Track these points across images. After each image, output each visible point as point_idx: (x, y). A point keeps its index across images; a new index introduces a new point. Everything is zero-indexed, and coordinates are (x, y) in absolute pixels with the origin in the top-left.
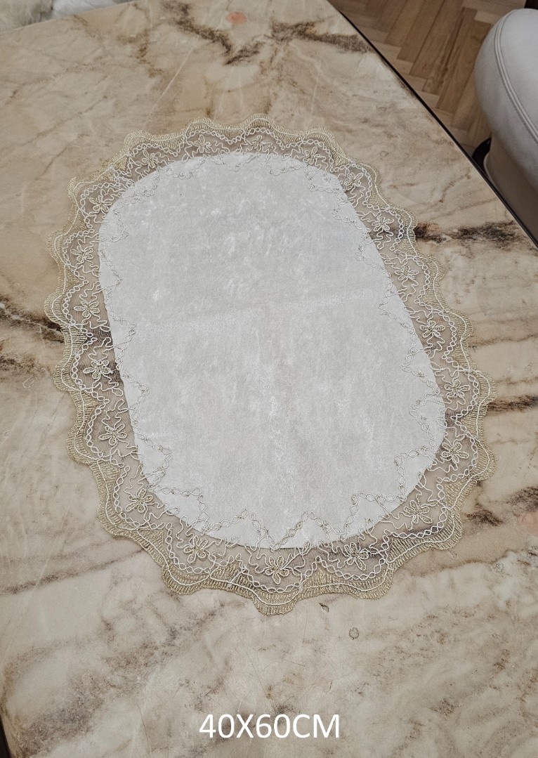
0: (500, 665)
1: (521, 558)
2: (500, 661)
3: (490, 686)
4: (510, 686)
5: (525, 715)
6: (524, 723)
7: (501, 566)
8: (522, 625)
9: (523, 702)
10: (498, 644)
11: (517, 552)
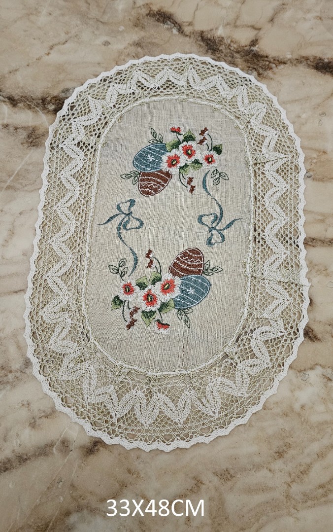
0: (280, 454)
1: (325, 373)
2: (281, 450)
3: (267, 468)
4: (283, 472)
5: (288, 497)
6: (285, 503)
7: (307, 376)
8: (308, 427)
9: (290, 488)
10: (284, 437)
11: (325, 368)
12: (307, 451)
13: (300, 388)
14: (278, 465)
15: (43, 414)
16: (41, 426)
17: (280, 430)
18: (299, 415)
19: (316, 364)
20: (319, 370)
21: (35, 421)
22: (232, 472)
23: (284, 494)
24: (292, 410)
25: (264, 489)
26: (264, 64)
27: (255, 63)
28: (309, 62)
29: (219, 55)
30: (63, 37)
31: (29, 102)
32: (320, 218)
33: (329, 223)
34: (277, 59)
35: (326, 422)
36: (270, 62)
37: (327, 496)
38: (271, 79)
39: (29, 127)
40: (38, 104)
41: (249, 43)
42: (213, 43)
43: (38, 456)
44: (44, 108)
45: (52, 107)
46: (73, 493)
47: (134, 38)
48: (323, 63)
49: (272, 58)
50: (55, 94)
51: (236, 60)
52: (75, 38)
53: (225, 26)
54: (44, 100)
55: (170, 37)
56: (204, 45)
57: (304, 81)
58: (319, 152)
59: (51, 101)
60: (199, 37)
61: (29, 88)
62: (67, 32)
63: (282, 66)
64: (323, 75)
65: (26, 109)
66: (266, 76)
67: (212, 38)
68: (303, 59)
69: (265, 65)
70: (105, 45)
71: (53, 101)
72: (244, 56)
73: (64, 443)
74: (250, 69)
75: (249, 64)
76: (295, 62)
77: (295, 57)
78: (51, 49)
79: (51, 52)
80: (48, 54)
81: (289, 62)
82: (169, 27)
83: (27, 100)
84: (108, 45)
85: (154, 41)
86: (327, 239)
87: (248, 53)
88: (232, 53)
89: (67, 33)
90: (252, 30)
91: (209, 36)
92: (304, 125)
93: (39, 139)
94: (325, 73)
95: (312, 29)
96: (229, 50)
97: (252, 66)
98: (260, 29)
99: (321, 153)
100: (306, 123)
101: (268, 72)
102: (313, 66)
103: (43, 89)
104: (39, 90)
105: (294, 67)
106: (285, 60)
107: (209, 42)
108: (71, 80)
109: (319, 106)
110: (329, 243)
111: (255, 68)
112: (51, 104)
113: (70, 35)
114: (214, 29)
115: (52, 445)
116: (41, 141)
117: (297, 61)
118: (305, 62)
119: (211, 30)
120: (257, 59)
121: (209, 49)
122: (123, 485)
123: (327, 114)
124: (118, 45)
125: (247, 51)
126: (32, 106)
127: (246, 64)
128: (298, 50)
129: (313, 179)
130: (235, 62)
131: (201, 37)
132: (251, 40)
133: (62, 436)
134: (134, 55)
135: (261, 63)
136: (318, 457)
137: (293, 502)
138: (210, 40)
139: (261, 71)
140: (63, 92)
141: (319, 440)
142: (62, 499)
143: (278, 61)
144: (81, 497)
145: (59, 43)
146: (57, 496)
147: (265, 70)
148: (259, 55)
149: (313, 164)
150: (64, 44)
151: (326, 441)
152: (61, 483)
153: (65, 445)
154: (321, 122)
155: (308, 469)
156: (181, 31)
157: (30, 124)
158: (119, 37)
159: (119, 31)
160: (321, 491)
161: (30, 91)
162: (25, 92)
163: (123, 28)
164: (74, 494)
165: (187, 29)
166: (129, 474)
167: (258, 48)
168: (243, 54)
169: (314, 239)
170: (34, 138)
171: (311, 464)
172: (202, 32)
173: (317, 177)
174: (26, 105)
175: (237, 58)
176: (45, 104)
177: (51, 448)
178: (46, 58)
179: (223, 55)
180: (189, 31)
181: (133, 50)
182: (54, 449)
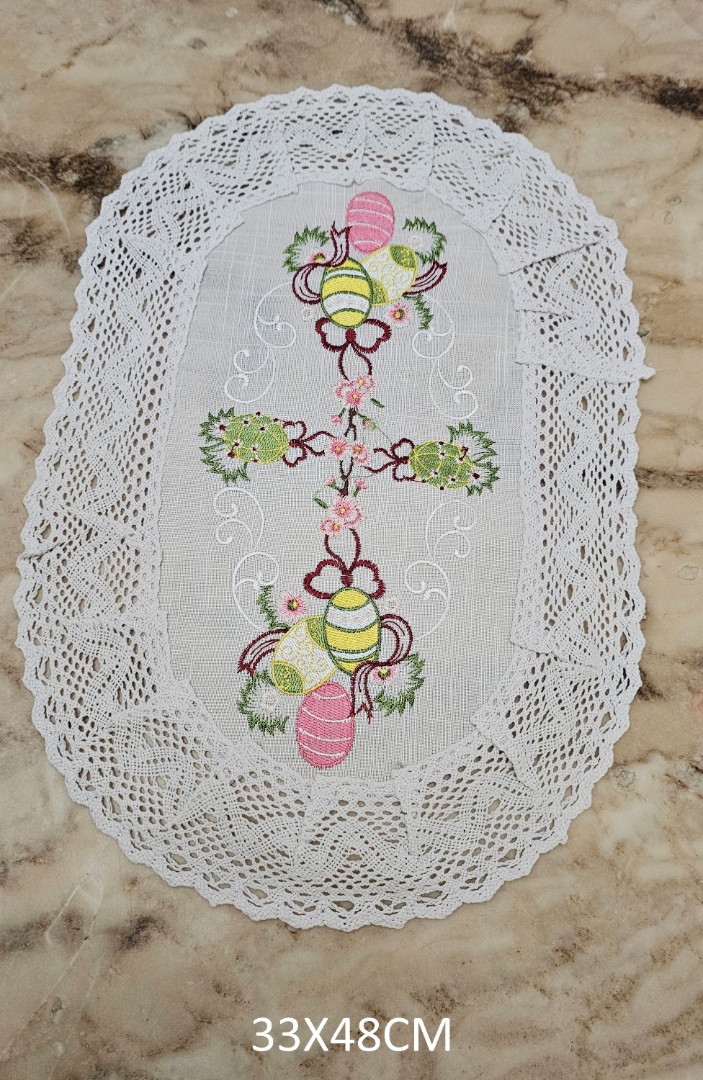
0: (566, 954)
1: (673, 772)
2: (569, 945)
3: (535, 986)
4: (572, 994)
5: (583, 1053)
6: (575, 1068)
7: (630, 776)
8: (632, 893)
9: (586, 1030)
10: (576, 915)
11: (670, 758)
12: (628, 947)
13: (614, 803)
14: (560, 978)
15: (25, 855)
16: (21, 881)
17: (568, 898)
18: (611, 864)
19: (653, 750)
20: (658, 764)
21: (6, 871)
22: (454, 993)
23: (575, 1045)
24: (595, 852)
25: (528, 1033)
26: (544, 91)
27: (524, 89)
28: (645, 89)
29: (445, 72)
30: (103, 28)
31: (23, 166)
32: (666, 424)
33: (684, 438)
34: (573, 80)
35: (672, 883)
36: (558, 87)
37: (673, 1051)
38: (561, 123)
39: (19, 220)
40: (43, 170)
41: (511, 47)
42: (432, 45)
43: (10, 950)
44: (55, 180)
45: (71, 177)
46: (86, 1035)
47: (258, 32)
48: (676, 91)
49: (564, 78)
50: (81, 150)
51: (483, 81)
52: (130, 32)
53: (460, 9)
54: (55, 163)
55: (337, 32)
56: (413, 49)
57: (634, 128)
58: (665, 280)
59: (70, 164)
60: (401, 33)
61: (23, 137)
62: (113, 19)
63: (585, 96)
64: (675, 117)
65: (14, 182)
66: (549, 116)
67: (431, 36)
68: (632, 83)
69: (546, 94)
70: (194, 47)
71: (75, 164)
72: (501, 74)
73: (71, 921)
74: (515, 100)
75: (512, 90)
76: (614, 88)
77: (614, 76)
78: (75, 54)
79: (76, 60)
80: (69, 65)
81: (600, 87)
82: (337, 10)
83: (19, 162)
84: (200, 48)
85: (302, 39)
86: (680, 471)
87: (510, 66)
88: (473, 67)
89: (112, 21)
90: (521, 18)
91: (424, 31)
92: (631, 222)
93: (42, 246)
94: (680, 112)
95: (653, 17)
96: (467, 61)
97: (517, 95)
98: (537, 17)
99: (669, 284)
100: (636, 217)
101: (554, 107)
102: (653, 96)
103: (54, 140)
104: (46, 141)
105: (611, 98)
106: (592, 82)
107: (425, 43)
108: (117, 120)
109: (665, 181)
110: (685, 481)
111: (524, 101)
112: (70, 171)
113: (117, 25)
114: (436, 16)
115: (42, 925)
116: (44, 251)
117: (617, 84)
118: (636, 88)
119: (430, 18)
120: (529, 80)
121: (423, 58)
122: (204, 1020)
123: (683, 199)
124: (223, 48)
125: (507, 63)
126: (29, 174)
127: (507, 91)
128: (622, 62)
129: (652, 340)
130: (481, 87)
131: (407, 32)
132: (516, 39)
133: (67, 905)
134: (258, 68)
135: (539, 89)
136: (655, 961)
137: (595, 1065)
138: (425, 38)
139: (537, 106)
140: (98, 145)
141: (656, 923)
142: (60, 1048)
143: (576, 84)
144: (105, 1044)
145: (94, 43)
146: (50, 1042)
147: (548, 103)
148: (534, 72)
149: (651, 307)
150: (104, 43)
151: (672, 926)
152: (59, 1013)
153: (73, 924)
154: (669, 217)
155: (631, 988)
156: (364, 19)
157: (22, 214)
158: (227, 31)
159: (226, 17)
160: (659, 1041)
161: (26, 143)
162: (13, 145)
163: (236, 11)
164: (90, 1038)
165: (377, 16)
166: (216, 994)
167: (531, 56)
168: (499, 70)
169: (650, 472)
170: (28, 243)
171: (638, 976)
172: (409, 22)
173: (660, 335)
174: (16, 172)
175: (485, 78)
176: (58, 172)
177: (40, 931)
178: (63, 75)
179: (455, 71)
180: (381, 19)
181: (254, 57)
182: (47, 933)
